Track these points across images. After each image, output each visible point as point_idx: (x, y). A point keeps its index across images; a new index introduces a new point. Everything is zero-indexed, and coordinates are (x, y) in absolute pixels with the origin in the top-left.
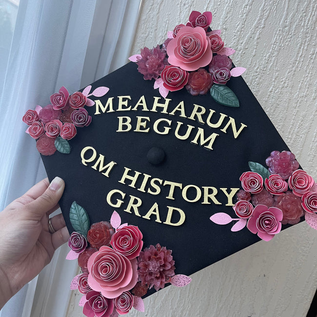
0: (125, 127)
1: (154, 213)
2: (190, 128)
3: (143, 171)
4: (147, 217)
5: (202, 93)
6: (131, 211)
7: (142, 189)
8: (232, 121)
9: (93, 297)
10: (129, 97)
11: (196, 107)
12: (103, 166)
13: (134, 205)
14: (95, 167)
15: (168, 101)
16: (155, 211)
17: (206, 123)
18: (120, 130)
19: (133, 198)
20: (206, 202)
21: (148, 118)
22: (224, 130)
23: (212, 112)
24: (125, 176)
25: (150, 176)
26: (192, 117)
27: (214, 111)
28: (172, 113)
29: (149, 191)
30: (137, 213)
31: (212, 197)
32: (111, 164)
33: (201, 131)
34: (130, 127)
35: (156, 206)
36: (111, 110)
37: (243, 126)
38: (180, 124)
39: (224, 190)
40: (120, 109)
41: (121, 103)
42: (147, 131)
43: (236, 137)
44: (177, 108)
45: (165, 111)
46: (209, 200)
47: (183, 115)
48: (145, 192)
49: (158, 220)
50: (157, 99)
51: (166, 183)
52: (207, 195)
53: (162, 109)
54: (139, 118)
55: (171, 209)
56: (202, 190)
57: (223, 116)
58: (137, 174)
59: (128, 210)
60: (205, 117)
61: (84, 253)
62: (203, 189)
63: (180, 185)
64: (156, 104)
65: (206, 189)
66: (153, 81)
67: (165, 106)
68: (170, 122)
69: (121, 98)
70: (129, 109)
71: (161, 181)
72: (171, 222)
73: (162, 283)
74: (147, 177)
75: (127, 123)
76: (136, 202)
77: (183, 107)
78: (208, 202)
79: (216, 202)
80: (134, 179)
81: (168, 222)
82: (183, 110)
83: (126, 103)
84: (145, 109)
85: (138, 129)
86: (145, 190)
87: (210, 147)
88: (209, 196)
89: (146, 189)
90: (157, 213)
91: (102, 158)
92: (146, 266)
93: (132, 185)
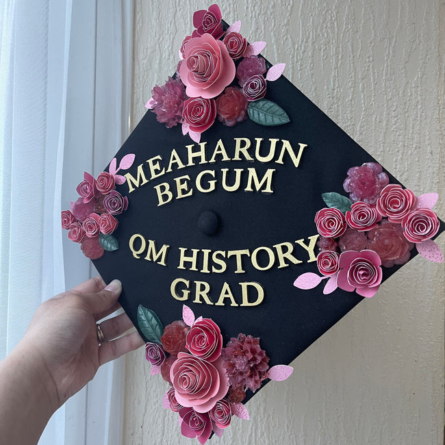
0: (165, 197)
1: (227, 296)
2: (238, 172)
3: (201, 247)
4: (220, 303)
5: (240, 119)
6: (200, 300)
7: (205, 270)
8: (286, 144)
9: (187, 414)
10: (159, 157)
11: (238, 140)
12: (157, 253)
13: (202, 293)
14: (148, 258)
15: (203, 145)
16: (227, 293)
17: (256, 160)
18: (161, 203)
19: (198, 284)
20: (283, 264)
21: (187, 177)
22: (280, 161)
23: (259, 140)
24: (183, 259)
25: (210, 251)
26: (237, 158)
27: (261, 139)
28: (213, 160)
29: (214, 270)
30: (208, 302)
31: (289, 255)
32: (164, 248)
33: (252, 172)
34: (170, 196)
35: (226, 286)
36: (145, 181)
37: (302, 146)
38: (225, 171)
39: (300, 242)
40: (154, 176)
41: (152, 168)
42: (190, 193)
43: (297, 166)
44: (216, 152)
45: (203, 161)
46: (286, 260)
47: (226, 158)
48: (209, 272)
49: (234, 304)
50: (190, 147)
51: (230, 253)
52: (281, 254)
53: (199, 158)
54: (178, 180)
55: (244, 285)
56: (275, 250)
57: (274, 142)
58: (195, 251)
59: (197, 300)
60: (251, 151)
61: (165, 365)
62: (275, 248)
63: (246, 252)
64: (191, 155)
65: (278, 247)
66: (180, 126)
67: (202, 153)
68: (213, 173)
69: (150, 161)
70: (163, 173)
71: (223, 253)
72: (249, 302)
73: (256, 382)
74: (206, 252)
75: (167, 192)
76: (203, 288)
77: (222, 147)
78: (286, 263)
79: (295, 261)
80: (193, 260)
81: (245, 303)
82: (223, 152)
83: (157, 166)
84: (181, 166)
85: (180, 196)
86: (208, 270)
87: (268, 190)
88: (285, 255)
89: (210, 268)
90: (230, 295)
91: (152, 243)
92: (233, 366)
93: (194, 268)
